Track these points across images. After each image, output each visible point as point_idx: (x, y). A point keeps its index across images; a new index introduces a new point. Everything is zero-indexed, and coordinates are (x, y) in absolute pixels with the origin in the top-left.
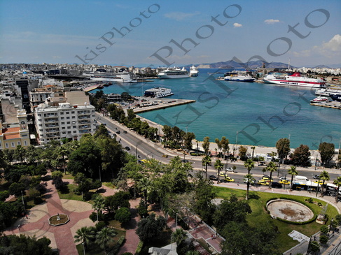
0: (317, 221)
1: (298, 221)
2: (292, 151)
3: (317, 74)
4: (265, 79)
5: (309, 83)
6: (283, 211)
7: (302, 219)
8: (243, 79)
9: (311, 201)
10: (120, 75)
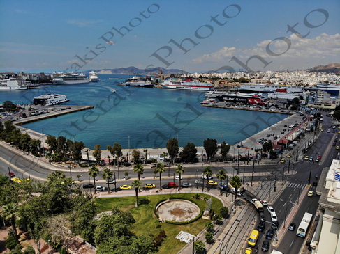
0: (203, 217)
1: (185, 220)
2: (181, 149)
3: (207, 78)
4: (163, 84)
5: (200, 86)
6: (172, 212)
7: (190, 217)
8: (143, 85)
9: (197, 196)
10: (6, 82)
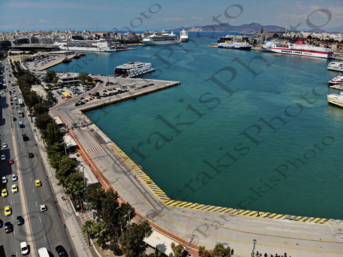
3: (318, 40)
4: (264, 46)
5: (315, 52)
8: (239, 47)
10: (96, 42)
